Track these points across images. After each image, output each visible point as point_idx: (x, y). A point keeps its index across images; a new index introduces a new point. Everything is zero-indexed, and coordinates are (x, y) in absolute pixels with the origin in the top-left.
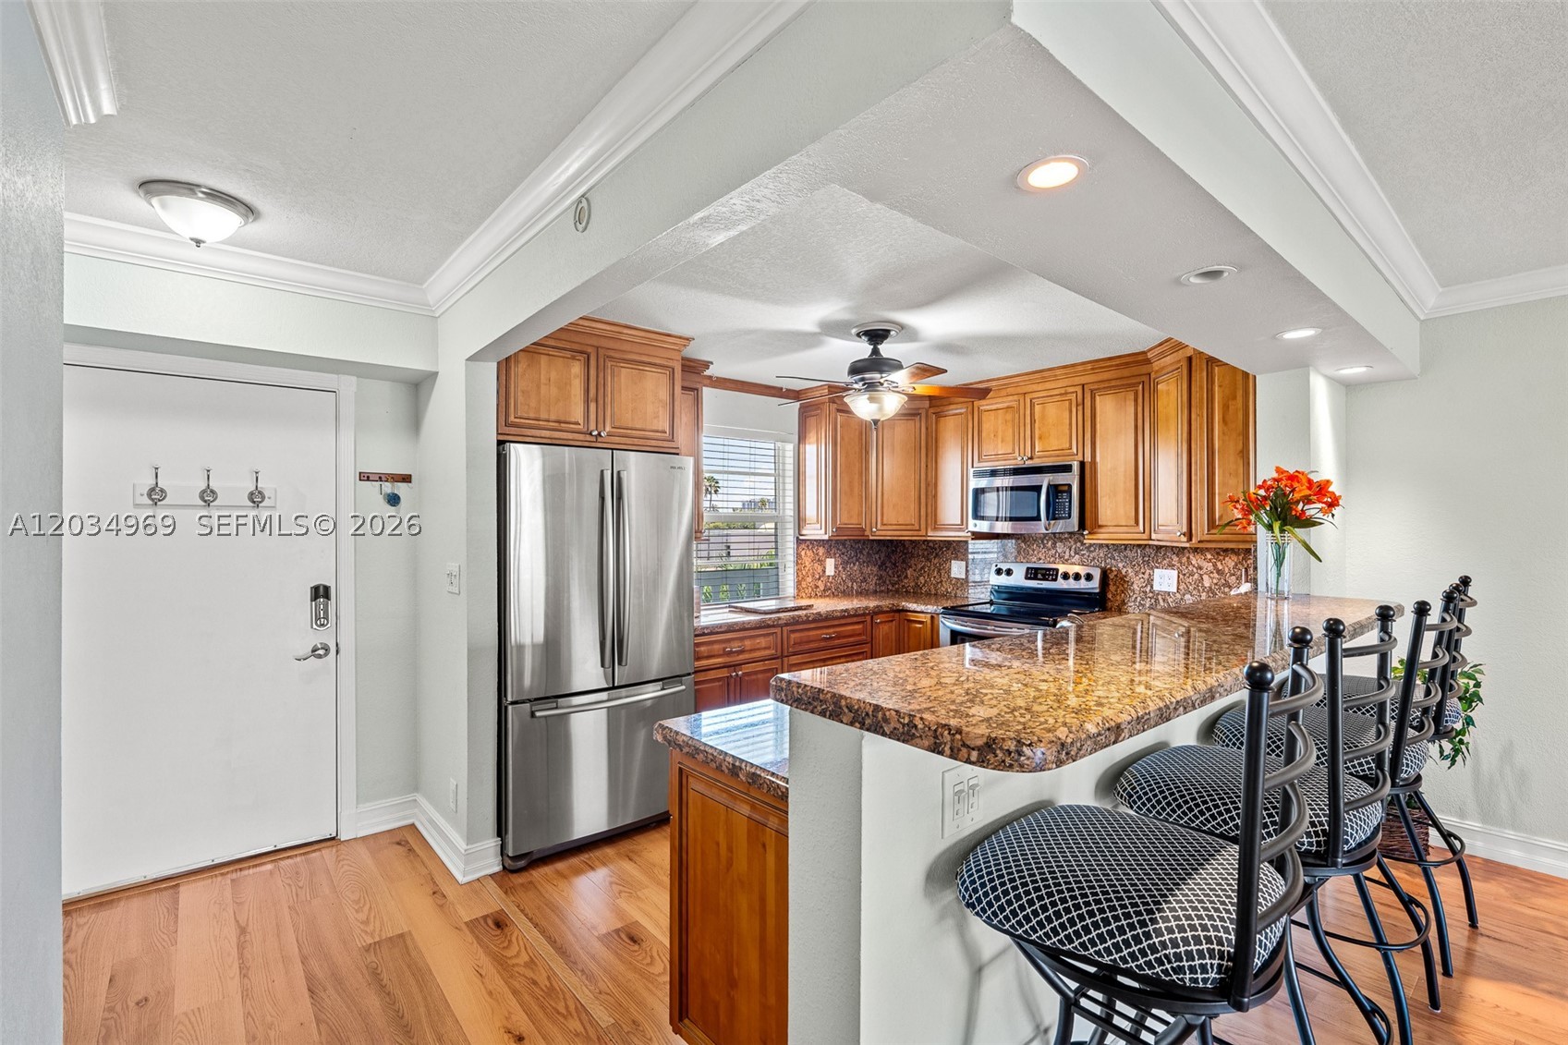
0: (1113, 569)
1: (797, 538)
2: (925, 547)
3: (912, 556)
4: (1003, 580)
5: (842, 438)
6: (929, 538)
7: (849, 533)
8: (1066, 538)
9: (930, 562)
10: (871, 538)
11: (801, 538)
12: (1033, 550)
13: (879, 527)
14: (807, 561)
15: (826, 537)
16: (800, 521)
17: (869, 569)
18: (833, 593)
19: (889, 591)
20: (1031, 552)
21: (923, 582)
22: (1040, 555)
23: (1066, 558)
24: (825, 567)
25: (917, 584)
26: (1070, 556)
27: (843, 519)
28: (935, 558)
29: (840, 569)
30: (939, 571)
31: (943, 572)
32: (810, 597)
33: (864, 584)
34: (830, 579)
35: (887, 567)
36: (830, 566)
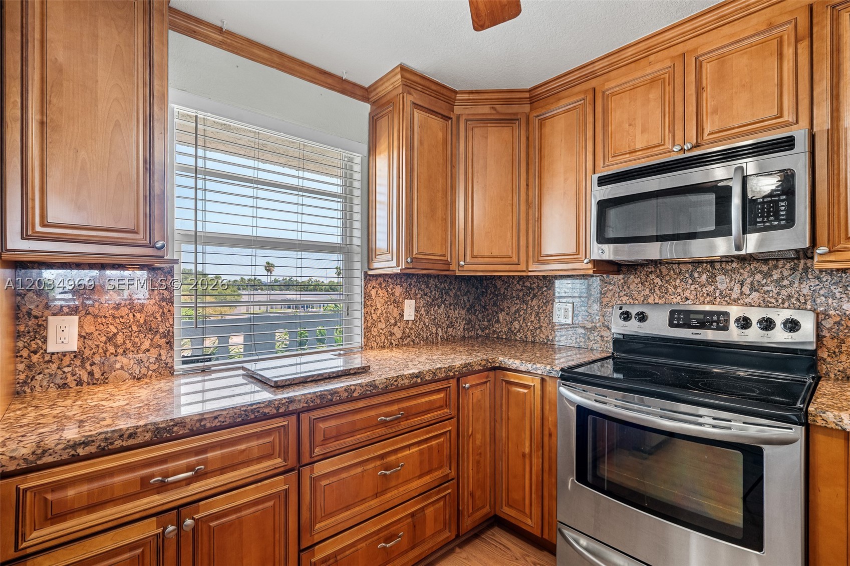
0: (832, 312)
1: (366, 273)
2: (520, 288)
3: (505, 297)
4: (633, 327)
5: (421, 143)
6: (530, 274)
7: (430, 266)
8: (733, 270)
9: (527, 304)
10: (458, 273)
11: (371, 272)
12: (676, 287)
13: (468, 260)
14: (379, 302)
15: (397, 270)
16: (370, 253)
17: (456, 312)
18: (413, 341)
19: (478, 336)
20: (671, 290)
21: (518, 327)
22: (687, 293)
23: (734, 296)
24: (403, 311)
25: (510, 329)
26: (742, 293)
27: (421, 247)
28: (532, 299)
29: (422, 312)
30: (537, 314)
31: (542, 316)
32: (383, 347)
33: (450, 330)
34: (410, 325)
35: (476, 310)
36: (409, 309)
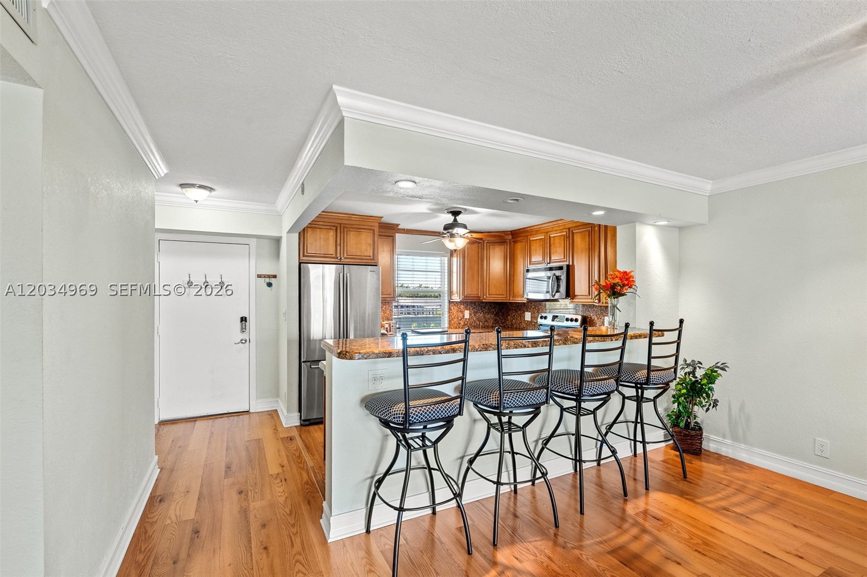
1: (449, 302)
2: (515, 306)
3: (510, 310)
7: (472, 299)
9: (517, 313)
10: (484, 301)
11: (451, 300)
13: (487, 296)
14: (454, 311)
16: (451, 293)
17: (489, 316)
21: (514, 322)
24: (464, 314)
25: (512, 323)
27: (468, 291)
28: (520, 311)
29: (473, 315)
30: (521, 317)
31: (522, 317)
32: (456, 328)
33: (486, 323)
34: (467, 320)
35: (499, 315)
36: (467, 314)
